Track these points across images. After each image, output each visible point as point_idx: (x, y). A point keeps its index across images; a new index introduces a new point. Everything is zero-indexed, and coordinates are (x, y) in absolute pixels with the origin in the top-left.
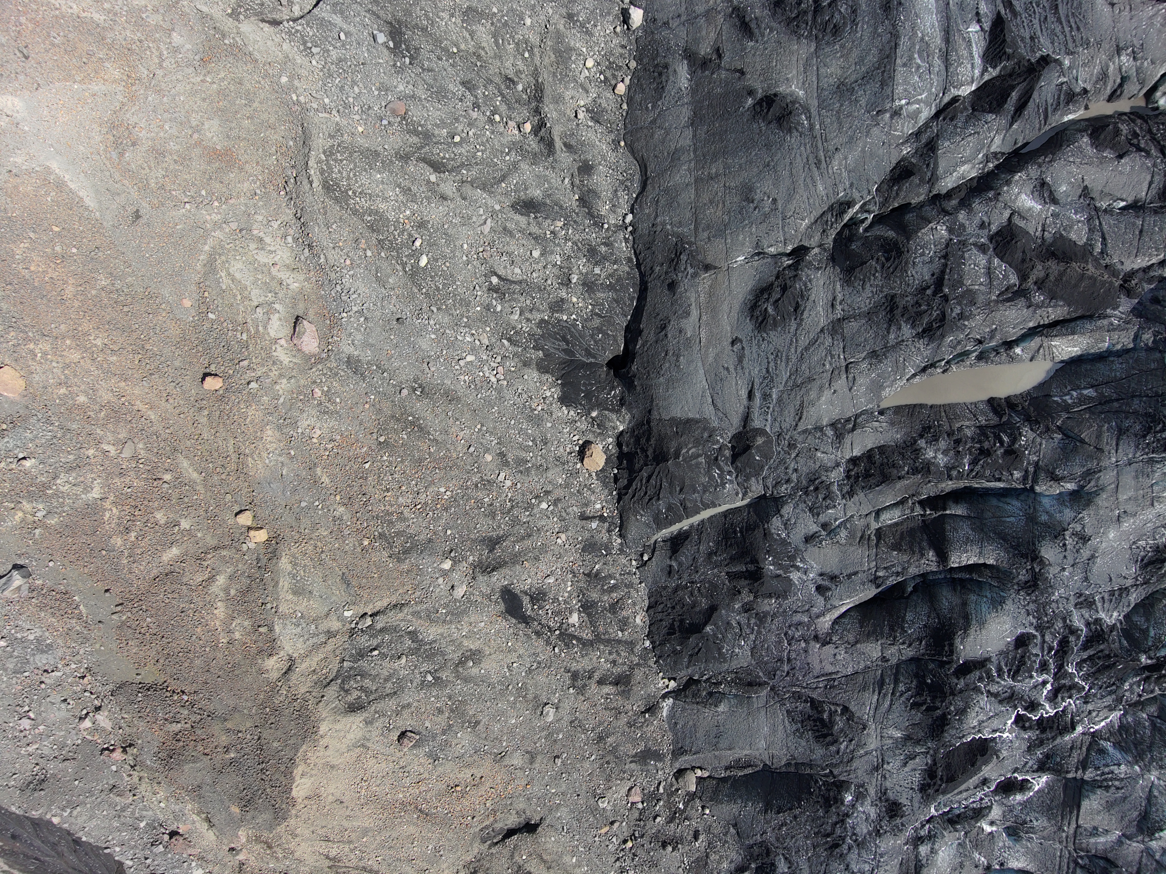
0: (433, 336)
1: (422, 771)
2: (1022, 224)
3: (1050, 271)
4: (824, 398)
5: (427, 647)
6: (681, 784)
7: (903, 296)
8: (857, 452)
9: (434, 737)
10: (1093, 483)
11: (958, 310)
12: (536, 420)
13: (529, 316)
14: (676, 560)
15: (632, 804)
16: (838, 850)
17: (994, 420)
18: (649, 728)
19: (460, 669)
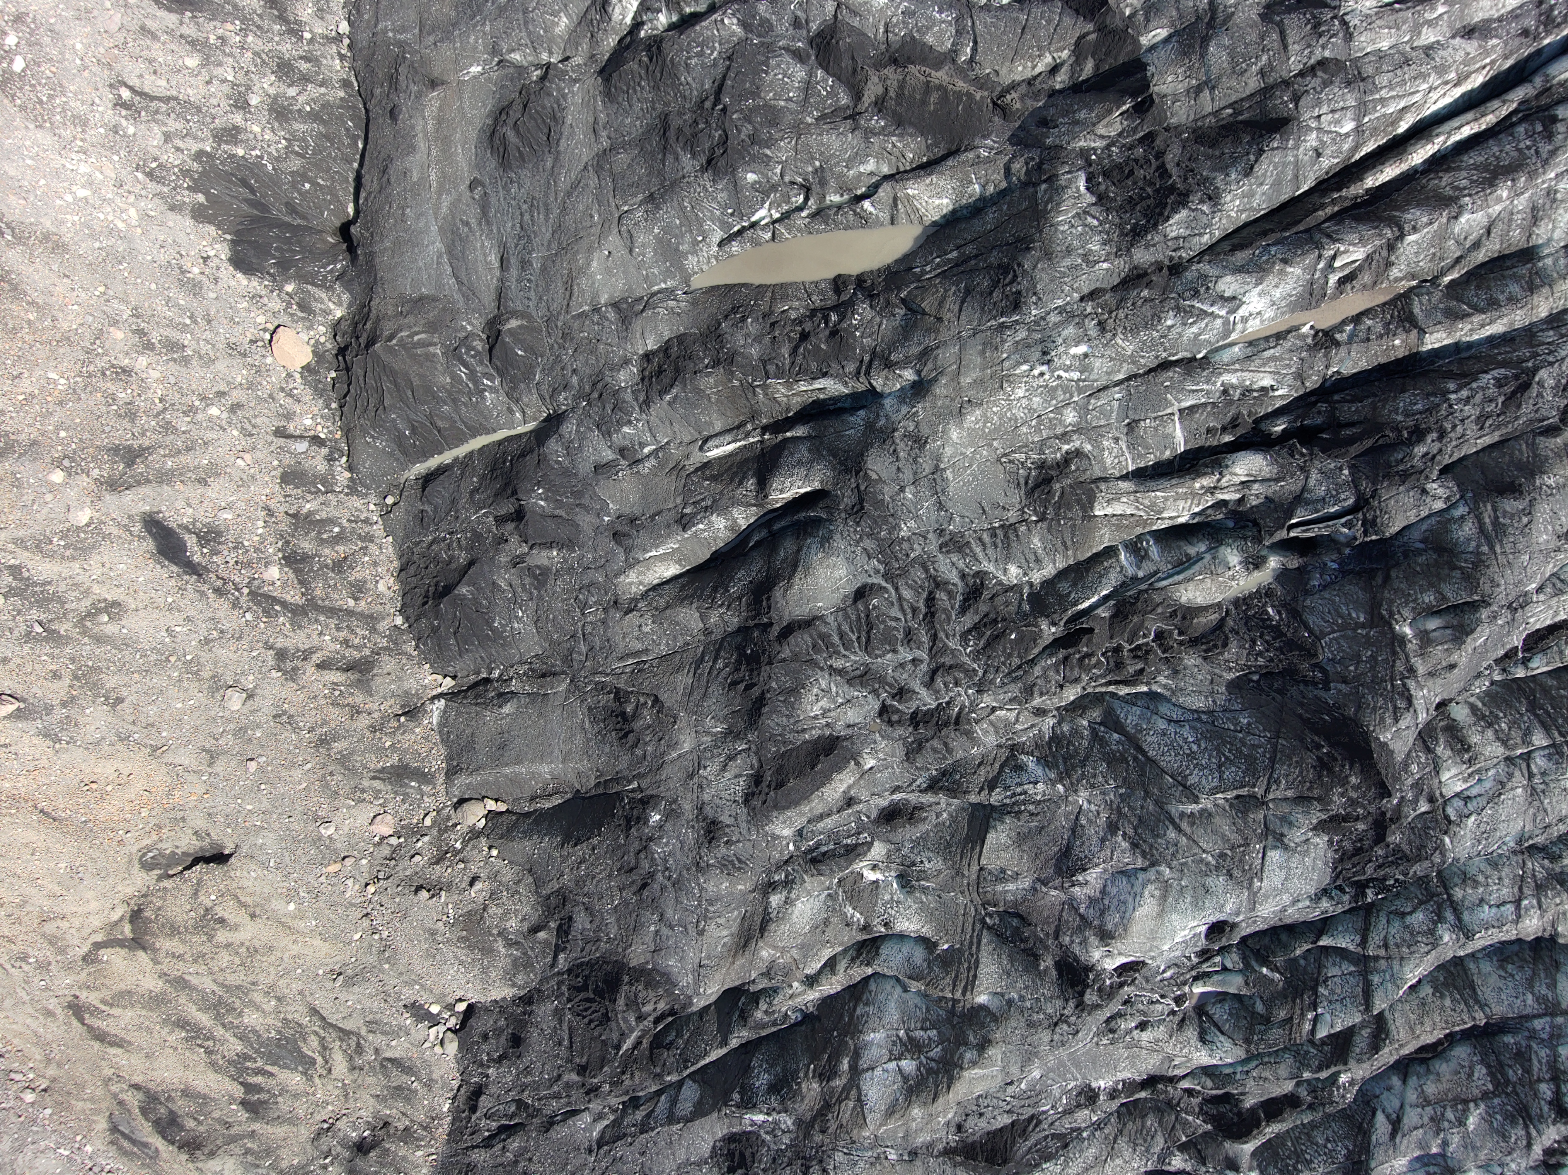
0: (29, 162)
1: (37, 756)
2: (856, 22)
3: (889, 82)
4: (595, 264)
5: (38, 589)
6: (460, 815)
7: (680, 114)
8: (652, 345)
9: (49, 709)
10: (930, 365)
11: (747, 129)
12: (194, 288)
13: (179, 143)
14: (430, 503)
15: (383, 838)
16: (646, 893)
17: (831, 299)
18: (407, 737)
19: (88, 624)
